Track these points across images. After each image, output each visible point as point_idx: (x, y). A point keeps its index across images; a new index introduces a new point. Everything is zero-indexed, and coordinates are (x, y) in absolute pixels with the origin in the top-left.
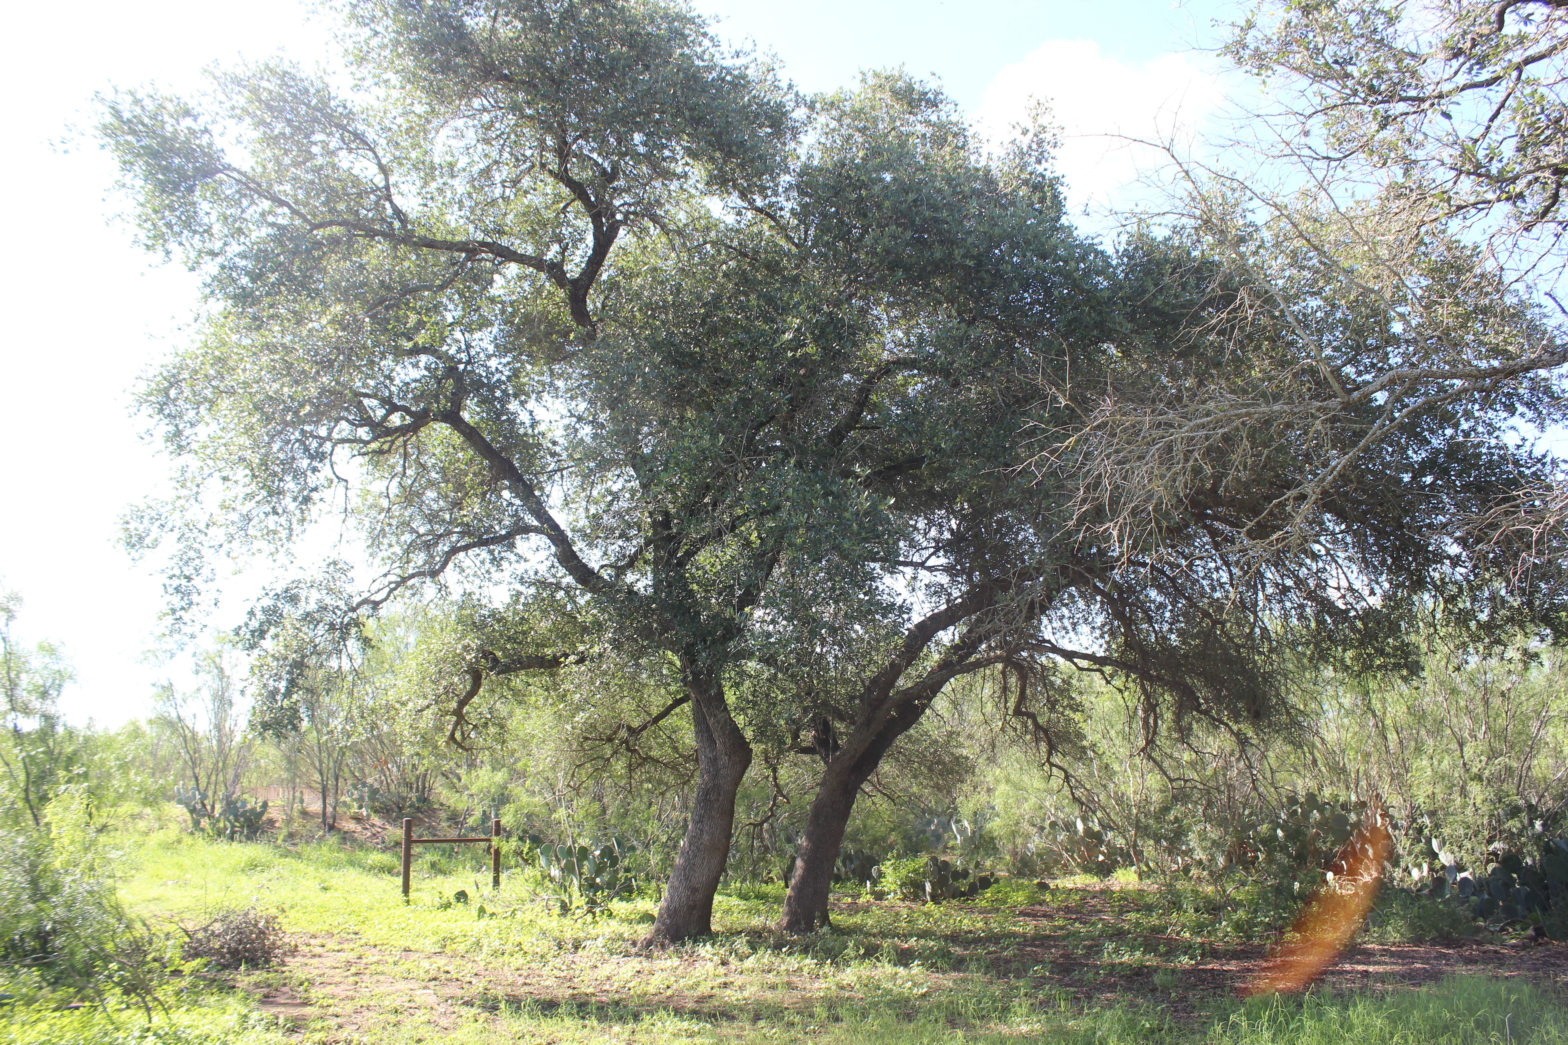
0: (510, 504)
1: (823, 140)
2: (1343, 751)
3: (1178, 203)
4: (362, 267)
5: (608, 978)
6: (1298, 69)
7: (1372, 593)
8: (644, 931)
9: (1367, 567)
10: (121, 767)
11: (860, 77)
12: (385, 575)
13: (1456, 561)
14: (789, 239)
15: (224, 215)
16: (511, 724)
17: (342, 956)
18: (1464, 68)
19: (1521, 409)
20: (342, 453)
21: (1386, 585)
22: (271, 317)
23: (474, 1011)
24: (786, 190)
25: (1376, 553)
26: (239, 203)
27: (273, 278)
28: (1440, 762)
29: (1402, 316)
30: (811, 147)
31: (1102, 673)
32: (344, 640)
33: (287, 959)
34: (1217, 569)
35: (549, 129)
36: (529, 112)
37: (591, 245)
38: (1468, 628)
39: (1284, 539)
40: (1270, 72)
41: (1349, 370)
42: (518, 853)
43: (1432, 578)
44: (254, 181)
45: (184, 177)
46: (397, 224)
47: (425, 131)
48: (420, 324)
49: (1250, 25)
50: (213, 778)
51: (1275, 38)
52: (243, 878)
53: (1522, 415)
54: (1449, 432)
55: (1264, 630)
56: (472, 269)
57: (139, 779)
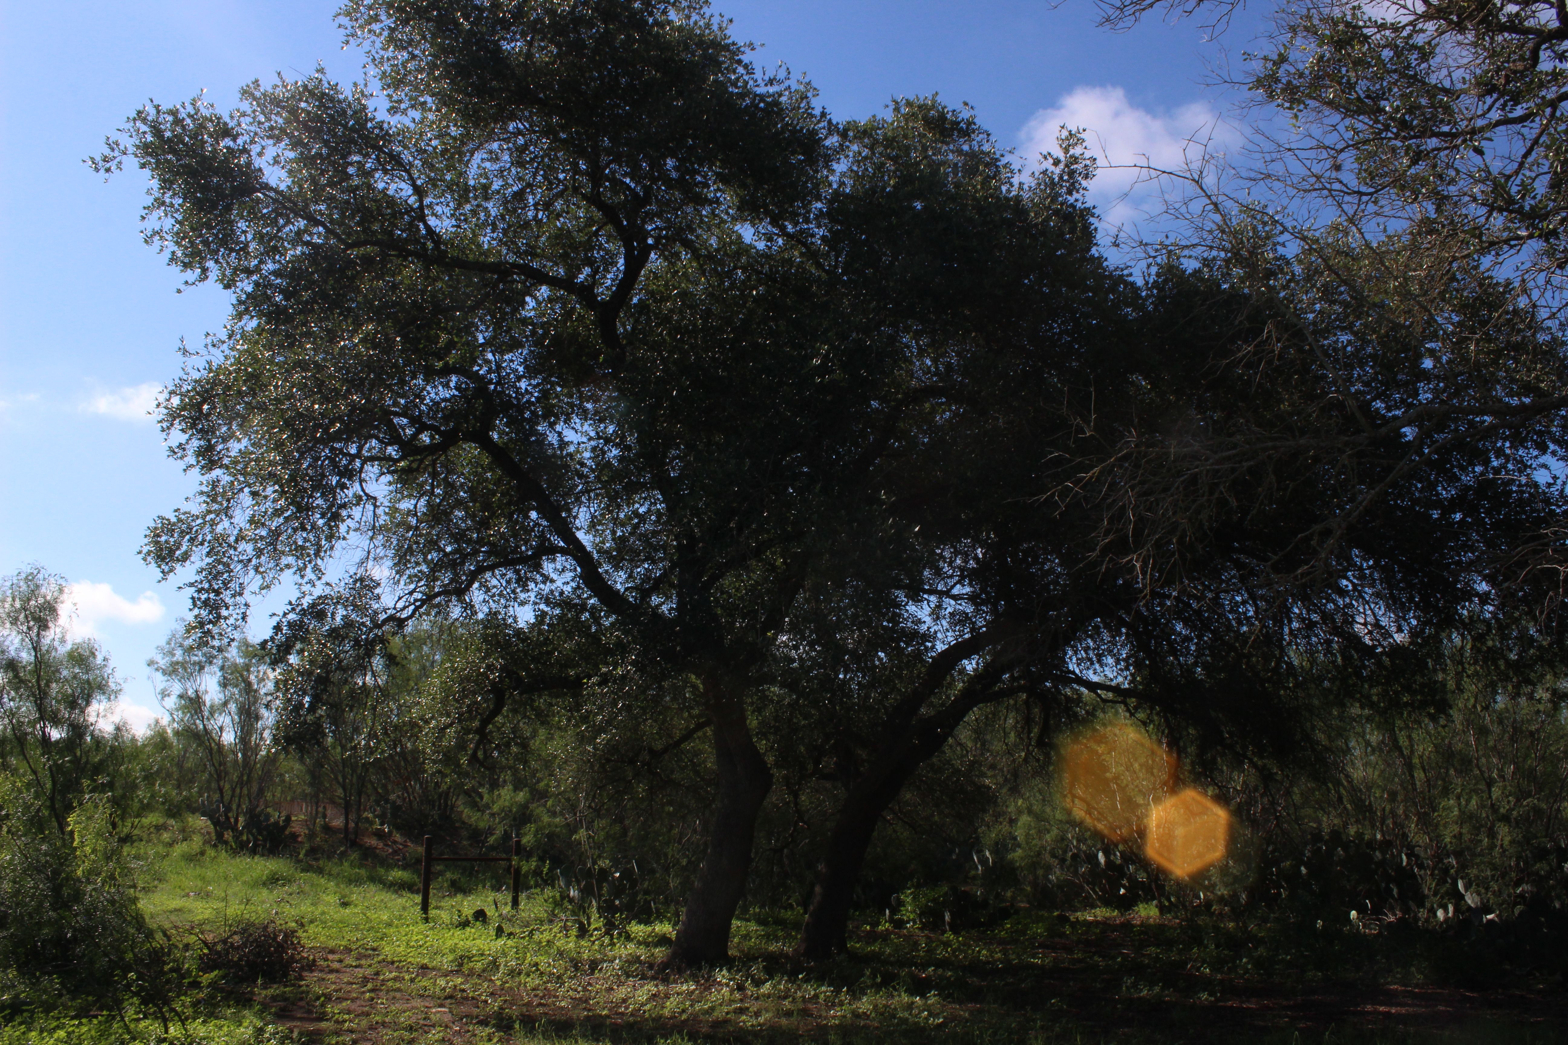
0: (537, 524)
1: (855, 168)
2: (1369, 789)
3: (1205, 235)
4: (394, 287)
5: (624, 1001)
6: (1330, 103)
7: (1400, 630)
8: (660, 953)
9: (1395, 603)
10: (146, 778)
11: (892, 106)
12: (411, 593)
13: (1484, 599)
14: (819, 266)
15: (260, 233)
16: (535, 744)
17: (360, 972)
18: (1497, 105)
19: (1552, 447)
20: (371, 470)
21: (1414, 622)
22: (302, 335)
23: (488, 1030)
24: (817, 218)
25: (1403, 589)
26: (275, 222)
27: (306, 295)
28: (1468, 801)
29: (1432, 353)
30: (843, 174)
31: (1126, 705)
32: (370, 657)
33: (305, 974)
34: (1244, 603)
35: (581, 153)
36: (563, 136)
37: (622, 268)
38: (1497, 667)
39: (1309, 573)
40: (1302, 107)
41: (1378, 404)
42: (537, 873)
43: (1460, 615)
44: (290, 200)
45: (222, 196)
46: (430, 245)
47: (461, 154)
48: (451, 345)
49: (1283, 59)
50: (238, 790)
51: (1307, 72)
52: (265, 892)
53: (1554, 453)
54: (1478, 469)
55: (1290, 665)
56: (503, 290)
57: (163, 790)
